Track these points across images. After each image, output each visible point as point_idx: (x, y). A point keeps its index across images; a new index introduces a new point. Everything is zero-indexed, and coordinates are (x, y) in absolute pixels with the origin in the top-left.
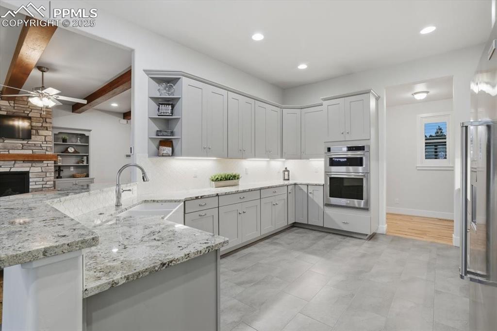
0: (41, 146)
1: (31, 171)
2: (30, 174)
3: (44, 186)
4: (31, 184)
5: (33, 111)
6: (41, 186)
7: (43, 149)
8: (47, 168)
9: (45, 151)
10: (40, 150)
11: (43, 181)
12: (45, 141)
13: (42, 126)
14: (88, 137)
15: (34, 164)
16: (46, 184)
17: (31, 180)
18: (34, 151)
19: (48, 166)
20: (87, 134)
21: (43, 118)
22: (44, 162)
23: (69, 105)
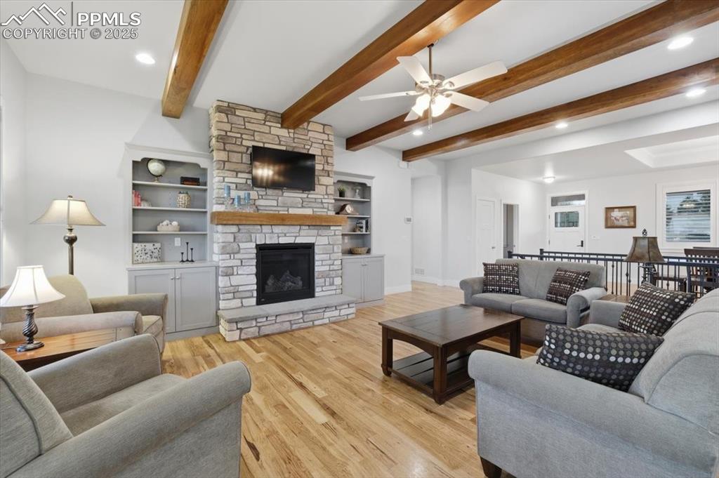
0: (322, 203)
1: (316, 244)
2: (316, 247)
3: (332, 267)
4: (316, 263)
5: (314, 145)
6: (327, 268)
7: (323, 208)
8: (335, 237)
9: (326, 210)
10: (321, 208)
11: (330, 259)
12: (327, 194)
13: (323, 169)
14: (370, 187)
15: (320, 232)
16: (333, 264)
17: (317, 257)
18: (315, 210)
19: (335, 235)
20: (368, 183)
21: (324, 157)
22: (332, 228)
23: (343, 138)
